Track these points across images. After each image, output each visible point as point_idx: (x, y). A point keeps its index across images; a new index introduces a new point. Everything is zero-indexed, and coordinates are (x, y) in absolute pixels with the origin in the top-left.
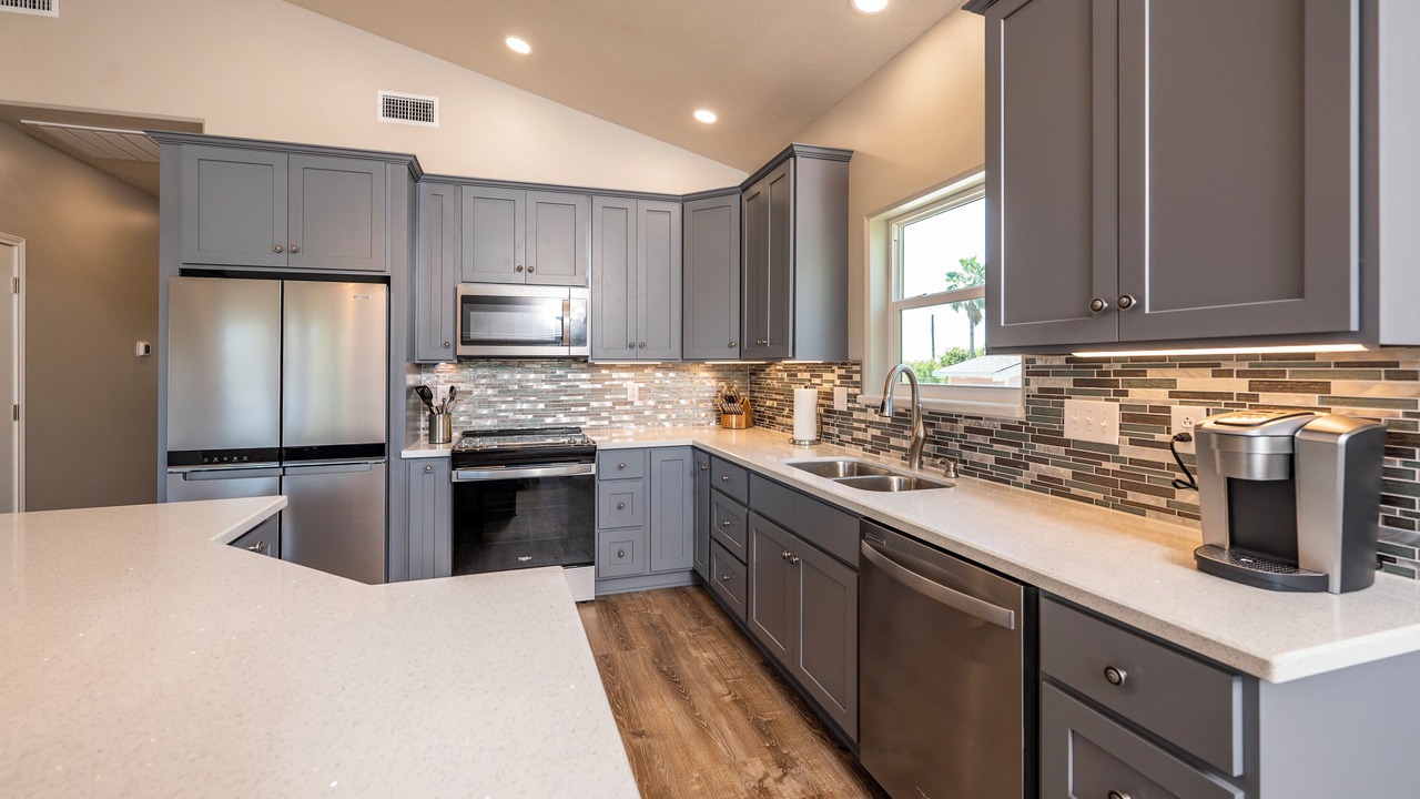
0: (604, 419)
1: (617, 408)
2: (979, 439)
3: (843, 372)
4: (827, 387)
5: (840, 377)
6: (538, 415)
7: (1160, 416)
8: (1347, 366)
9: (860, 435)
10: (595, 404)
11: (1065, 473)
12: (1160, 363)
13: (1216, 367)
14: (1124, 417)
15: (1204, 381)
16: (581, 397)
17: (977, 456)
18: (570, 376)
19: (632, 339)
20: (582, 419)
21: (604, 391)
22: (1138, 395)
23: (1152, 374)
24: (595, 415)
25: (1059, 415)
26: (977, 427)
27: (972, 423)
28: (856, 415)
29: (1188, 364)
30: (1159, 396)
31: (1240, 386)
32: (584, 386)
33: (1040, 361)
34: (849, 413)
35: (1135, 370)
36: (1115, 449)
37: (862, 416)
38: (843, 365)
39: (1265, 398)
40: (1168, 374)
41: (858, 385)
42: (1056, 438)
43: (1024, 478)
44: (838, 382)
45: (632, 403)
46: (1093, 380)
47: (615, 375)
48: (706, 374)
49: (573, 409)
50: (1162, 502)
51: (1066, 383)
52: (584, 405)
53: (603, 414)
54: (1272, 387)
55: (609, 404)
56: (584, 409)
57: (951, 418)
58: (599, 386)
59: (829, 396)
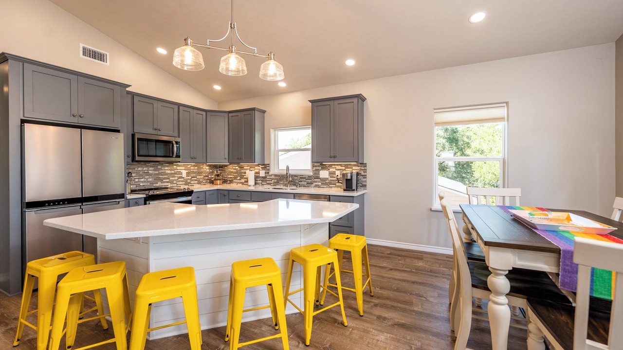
0: (175, 183)
1: (179, 179)
2: (302, 179)
3: (263, 167)
4: (257, 171)
5: (262, 168)
6: (151, 183)
7: (334, 173)
8: (355, 165)
9: (270, 182)
10: (171, 178)
11: (320, 184)
12: (334, 165)
13: (340, 165)
14: (329, 173)
15: (339, 167)
16: (167, 176)
17: (303, 183)
18: (163, 168)
19: (192, 156)
20: (167, 184)
21: (175, 173)
22: (331, 170)
23: (333, 166)
24: (172, 182)
25: (319, 173)
26: (302, 177)
27: (301, 176)
28: (268, 177)
29: (338, 165)
30: (334, 170)
31: (344, 168)
32: (169, 172)
33: (316, 164)
34: (265, 177)
35: (331, 166)
36: (328, 178)
37: (271, 177)
38: (263, 165)
39: (346, 169)
40: (335, 166)
41: (269, 170)
42: (318, 178)
43: (313, 185)
44: (261, 169)
45: (184, 178)
46: (324, 167)
47: (178, 168)
48: (207, 168)
49: (164, 180)
50: (334, 186)
51: (320, 168)
52: (167, 179)
53: (174, 182)
54: (347, 168)
55: (176, 178)
56: (168, 180)
57: (296, 176)
58: (173, 172)
59: (258, 173)
